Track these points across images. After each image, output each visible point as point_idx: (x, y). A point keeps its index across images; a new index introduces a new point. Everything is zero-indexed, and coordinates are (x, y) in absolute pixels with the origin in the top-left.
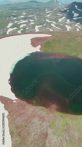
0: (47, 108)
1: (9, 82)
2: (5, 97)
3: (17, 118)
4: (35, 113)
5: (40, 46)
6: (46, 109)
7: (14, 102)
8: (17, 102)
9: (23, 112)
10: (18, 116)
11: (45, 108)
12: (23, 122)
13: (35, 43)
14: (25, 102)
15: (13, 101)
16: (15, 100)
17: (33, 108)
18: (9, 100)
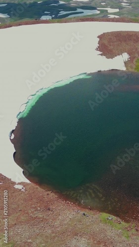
0: (127, 221)
3: (17, 226)
4: (80, 227)
5: (125, 56)
6: (123, 223)
7: (17, 187)
8: (26, 190)
9: (40, 216)
10: (21, 222)
11: (119, 220)
12: (36, 238)
13: (112, 47)
14: (53, 194)
17: (78, 213)
18: (2, 179)
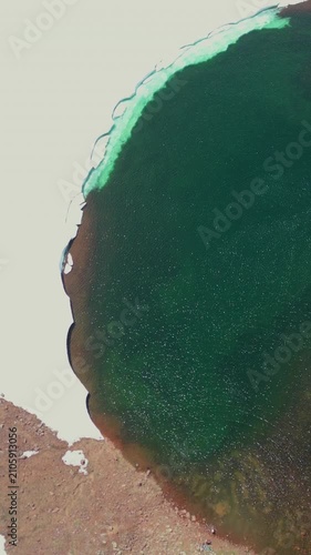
1: (68, 269)
2: (10, 405)
8: (90, 469)
14: (152, 482)
15: (63, 447)
16: (76, 446)
18: (37, 439)
